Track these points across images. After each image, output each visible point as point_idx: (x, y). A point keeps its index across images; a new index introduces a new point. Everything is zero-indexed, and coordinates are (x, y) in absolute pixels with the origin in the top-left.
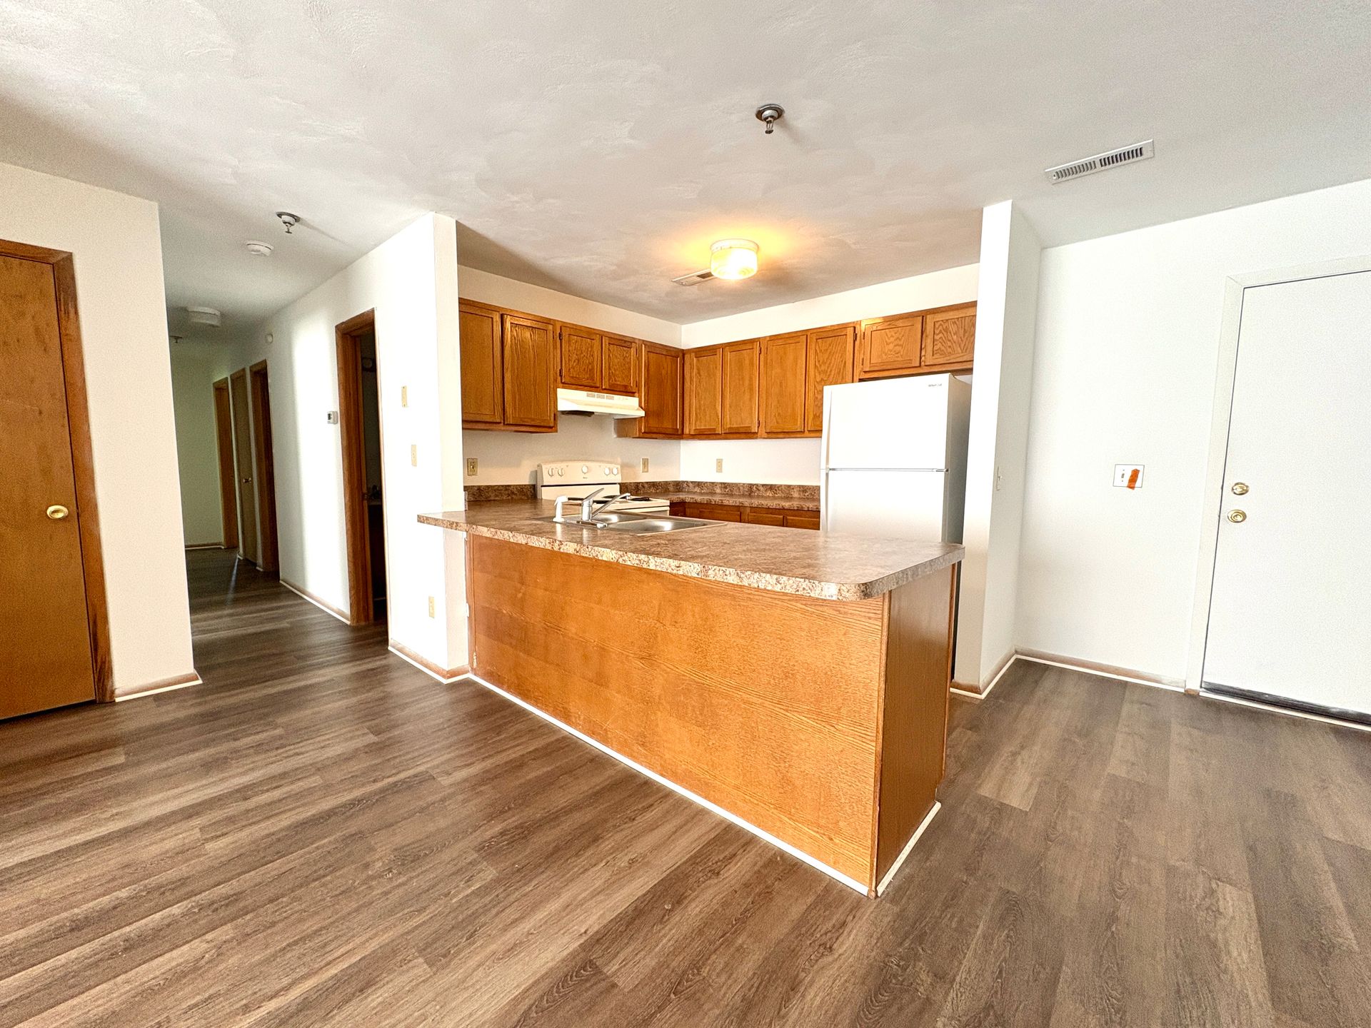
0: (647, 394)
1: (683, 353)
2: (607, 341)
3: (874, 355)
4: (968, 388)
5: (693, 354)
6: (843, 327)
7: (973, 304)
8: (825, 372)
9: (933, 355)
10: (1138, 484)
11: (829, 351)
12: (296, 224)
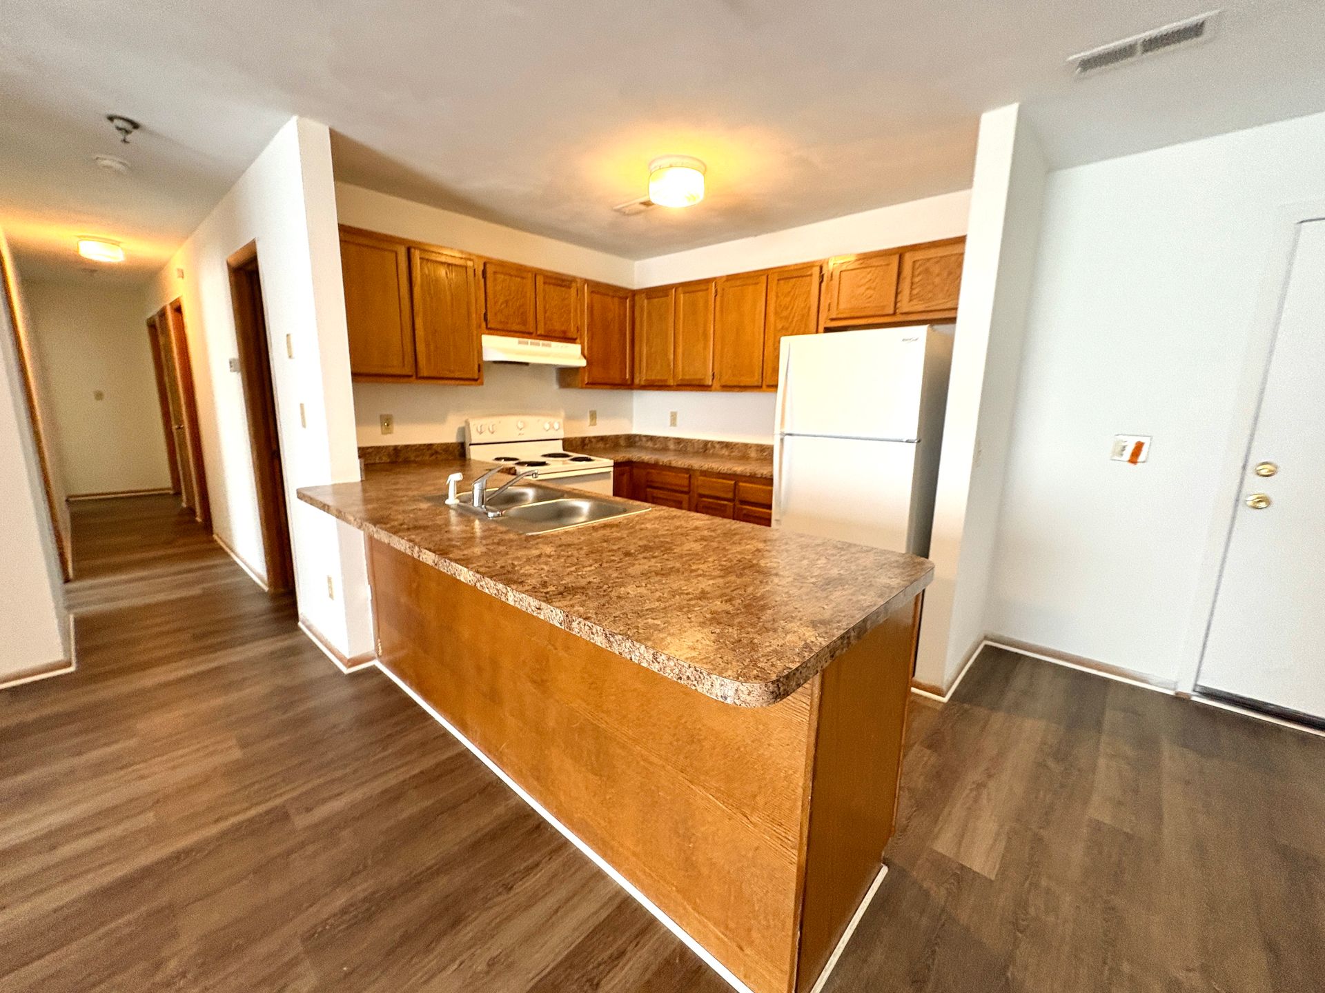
0: (591, 339)
1: (634, 293)
2: (542, 281)
3: (845, 301)
4: (949, 343)
5: (643, 295)
6: (810, 266)
7: (961, 240)
8: (787, 318)
9: (910, 300)
10: (1142, 458)
11: (792, 294)
12: (135, 132)
